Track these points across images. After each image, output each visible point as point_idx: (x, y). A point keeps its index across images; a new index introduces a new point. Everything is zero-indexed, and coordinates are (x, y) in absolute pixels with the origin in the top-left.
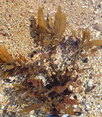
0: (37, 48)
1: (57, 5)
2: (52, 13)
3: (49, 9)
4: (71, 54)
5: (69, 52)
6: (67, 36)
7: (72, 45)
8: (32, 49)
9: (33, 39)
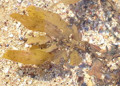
0: (74, 74)
1: (8, 17)
2: (20, 31)
3: (12, 36)
4: (101, 14)
5: (97, 16)
6: (67, 13)
7: (86, 7)
8: (72, 83)
9: (57, 78)
